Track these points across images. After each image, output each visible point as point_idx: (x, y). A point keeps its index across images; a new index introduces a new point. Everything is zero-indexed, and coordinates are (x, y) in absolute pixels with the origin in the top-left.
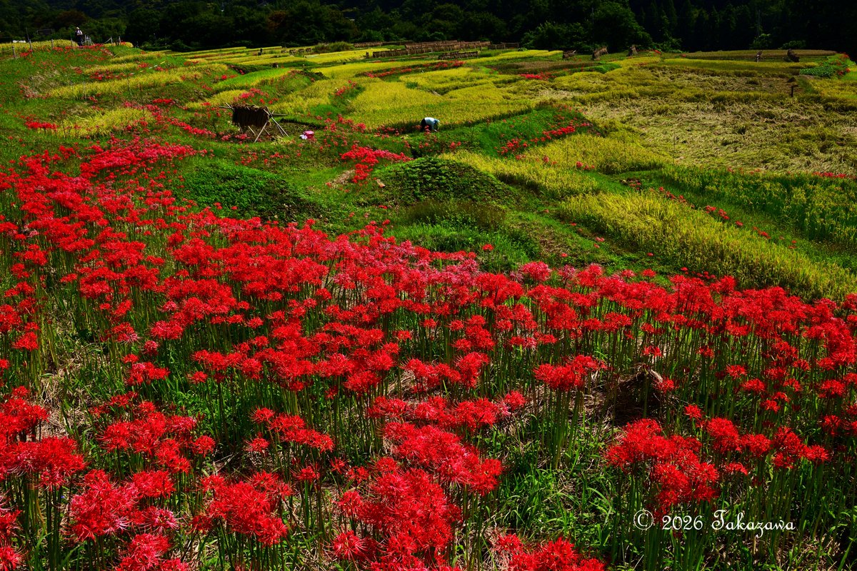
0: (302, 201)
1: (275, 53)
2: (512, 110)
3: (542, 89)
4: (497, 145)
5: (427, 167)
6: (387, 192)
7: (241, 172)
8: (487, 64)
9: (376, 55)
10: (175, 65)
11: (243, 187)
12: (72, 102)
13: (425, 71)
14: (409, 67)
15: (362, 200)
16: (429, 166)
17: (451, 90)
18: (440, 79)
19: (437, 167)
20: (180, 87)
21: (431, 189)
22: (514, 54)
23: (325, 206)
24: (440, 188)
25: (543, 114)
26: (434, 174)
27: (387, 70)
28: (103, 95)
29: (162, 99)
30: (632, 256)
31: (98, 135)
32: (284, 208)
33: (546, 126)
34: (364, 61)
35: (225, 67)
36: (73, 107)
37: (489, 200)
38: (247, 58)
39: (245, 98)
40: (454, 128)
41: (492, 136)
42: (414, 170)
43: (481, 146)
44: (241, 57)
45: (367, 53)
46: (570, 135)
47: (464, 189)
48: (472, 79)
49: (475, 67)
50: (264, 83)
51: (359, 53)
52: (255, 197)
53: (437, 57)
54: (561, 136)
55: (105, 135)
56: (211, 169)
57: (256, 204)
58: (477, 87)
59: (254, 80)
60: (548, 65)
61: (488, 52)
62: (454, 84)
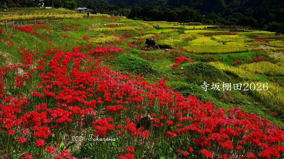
0: (152, 70)
1: (175, 24)
2: (241, 50)
3: (261, 45)
4: (232, 61)
5: (199, 65)
6: (183, 71)
7: (136, 58)
8: (246, 34)
9: (208, 28)
10: (137, 25)
11: (135, 63)
12: (99, 33)
13: (223, 35)
14: (217, 33)
15: (174, 72)
16: (200, 65)
17: (228, 42)
18: (226, 38)
19: (202, 65)
20: (134, 32)
21: (198, 72)
22: (258, 32)
23: (159, 72)
24: (201, 72)
25: (252, 53)
26: (200, 67)
27: (209, 33)
28: (109, 31)
29: (126, 34)
30: (257, 103)
31: (101, 43)
32: (146, 71)
33: (252, 57)
34: (203, 29)
35: (152, 27)
36: (99, 34)
37: (217, 78)
38: (165, 25)
39: (153, 37)
40: (218, 54)
41: (231, 58)
42: (194, 65)
43: (226, 61)
44: (164, 24)
45: (205, 27)
46: (260, 61)
47: (209, 73)
48: (237, 39)
49: (241, 35)
50: (162, 33)
51: (203, 27)
52: (137, 67)
53: (229, 30)
54: (256, 61)
55: (103, 43)
56: (127, 56)
57: (137, 68)
58: (238, 42)
59: (159, 32)
60: (267, 37)
61: (248, 31)
62: (230, 40)
